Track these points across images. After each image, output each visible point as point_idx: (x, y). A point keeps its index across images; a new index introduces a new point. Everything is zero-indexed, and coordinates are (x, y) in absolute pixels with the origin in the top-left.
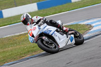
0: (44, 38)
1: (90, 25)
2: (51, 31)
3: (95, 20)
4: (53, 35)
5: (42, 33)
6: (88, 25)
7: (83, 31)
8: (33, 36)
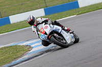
0: (55, 35)
1: (29, 46)
2: (59, 29)
3: (35, 41)
4: (62, 33)
5: (53, 31)
6: (27, 46)
7: (22, 52)
8: (46, 34)
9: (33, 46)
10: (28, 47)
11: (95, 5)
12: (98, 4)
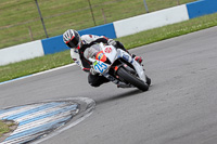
1: (11, 121)
8: (108, 61)
9: (18, 120)
10: (9, 123)
11: (149, 31)
12: (155, 29)
